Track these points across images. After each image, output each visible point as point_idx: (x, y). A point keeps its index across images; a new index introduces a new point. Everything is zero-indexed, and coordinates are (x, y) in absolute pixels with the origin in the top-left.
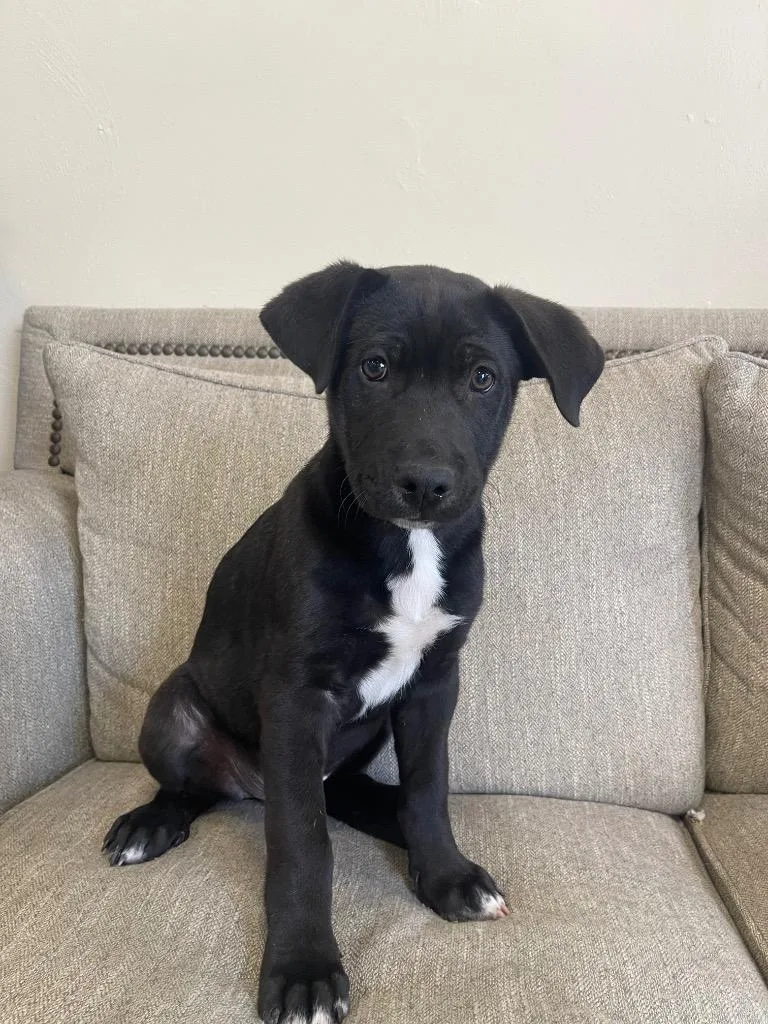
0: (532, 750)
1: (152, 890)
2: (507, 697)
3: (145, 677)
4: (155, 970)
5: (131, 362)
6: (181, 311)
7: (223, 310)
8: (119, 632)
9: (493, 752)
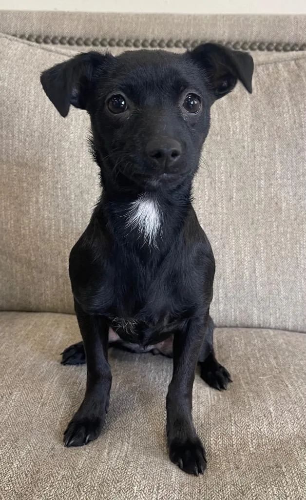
0: (285, 302)
1: (45, 395)
2: (269, 268)
3: (25, 255)
4: (52, 449)
5: (10, 40)
6: (39, 13)
7: (68, 12)
8: (7, 224)
9: (259, 303)
